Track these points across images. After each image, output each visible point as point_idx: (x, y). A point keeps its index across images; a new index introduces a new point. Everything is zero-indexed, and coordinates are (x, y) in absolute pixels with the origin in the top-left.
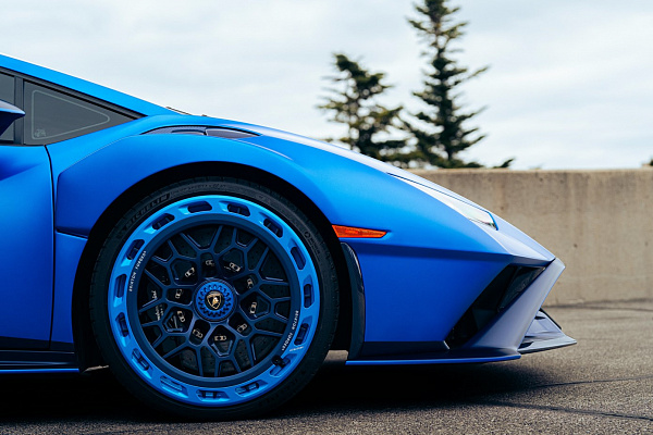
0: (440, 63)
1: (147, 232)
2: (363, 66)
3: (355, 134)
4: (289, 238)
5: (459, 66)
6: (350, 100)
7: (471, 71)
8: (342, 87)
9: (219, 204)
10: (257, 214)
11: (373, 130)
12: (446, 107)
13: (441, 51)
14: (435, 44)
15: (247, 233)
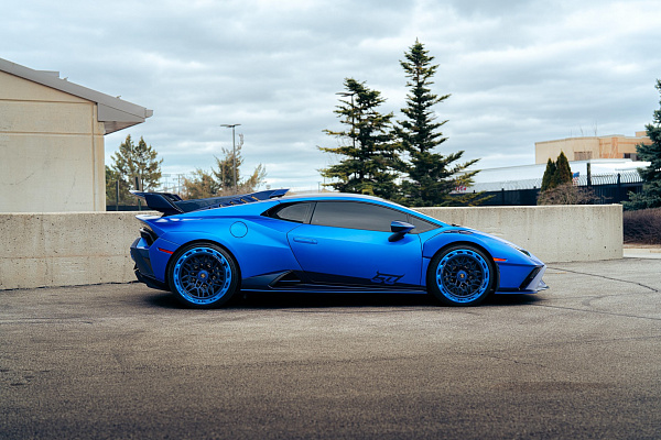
0: (419, 91)
1: (446, 258)
2: (365, 87)
3: (357, 131)
4: (482, 261)
5: (431, 94)
6: (356, 109)
7: (438, 98)
8: (349, 99)
9: (465, 252)
10: (474, 254)
11: (370, 129)
12: (421, 118)
13: (420, 84)
14: (416, 79)
15: (471, 259)
